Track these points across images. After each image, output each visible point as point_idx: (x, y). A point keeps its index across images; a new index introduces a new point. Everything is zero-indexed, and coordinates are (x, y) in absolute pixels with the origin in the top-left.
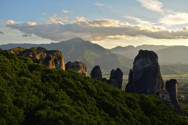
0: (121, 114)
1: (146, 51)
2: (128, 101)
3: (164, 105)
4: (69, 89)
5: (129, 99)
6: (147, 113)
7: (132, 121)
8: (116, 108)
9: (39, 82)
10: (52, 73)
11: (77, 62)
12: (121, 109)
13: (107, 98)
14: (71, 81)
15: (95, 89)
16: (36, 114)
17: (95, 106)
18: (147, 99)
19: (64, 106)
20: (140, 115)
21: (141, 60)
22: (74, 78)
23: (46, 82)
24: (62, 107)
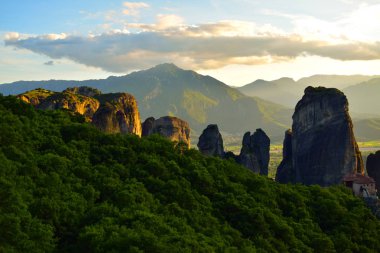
0: (268, 231)
1: (321, 90)
2: (283, 200)
3: (363, 208)
4: (151, 178)
5: (286, 196)
6: (326, 227)
7: (292, 247)
8: (256, 217)
9: (85, 165)
10: (112, 143)
11: (167, 119)
12: (268, 220)
13: (235, 194)
14: (154, 159)
15: (209, 179)
16: (81, 235)
17: (209, 214)
18: (325, 196)
19: (142, 216)
20: (312, 232)
21: (310, 109)
22: (161, 152)
23: (100, 163)
24: (137, 218)
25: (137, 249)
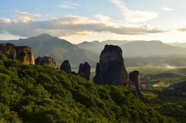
0: (95, 105)
1: (111, 46)
2: (100, 92)
3: (132, 94)
4: (46, 83)
5: (101, 90)
6: (118, 103)
7: (105, 111)
8: (90, 99)
9: (16, 78)
10: (28, 68)
11: (46, 57)
12: (95, 100)
13: (82, 90)
14: (47, 75)
15: (70, 83)
17: (71, 99)
18: (117, 90)
19: (47, 100)
20: (112, 105)
21: (107, 54)
22: (48, 72)
24: (45, 101)
25: (50, 115)
